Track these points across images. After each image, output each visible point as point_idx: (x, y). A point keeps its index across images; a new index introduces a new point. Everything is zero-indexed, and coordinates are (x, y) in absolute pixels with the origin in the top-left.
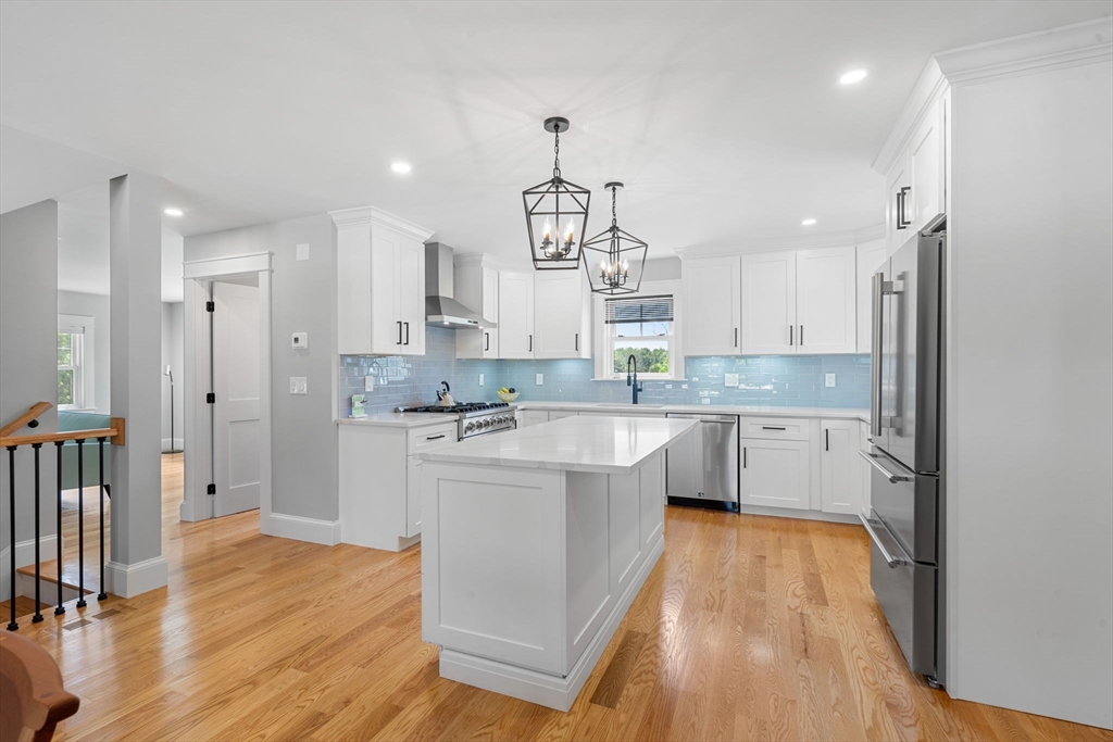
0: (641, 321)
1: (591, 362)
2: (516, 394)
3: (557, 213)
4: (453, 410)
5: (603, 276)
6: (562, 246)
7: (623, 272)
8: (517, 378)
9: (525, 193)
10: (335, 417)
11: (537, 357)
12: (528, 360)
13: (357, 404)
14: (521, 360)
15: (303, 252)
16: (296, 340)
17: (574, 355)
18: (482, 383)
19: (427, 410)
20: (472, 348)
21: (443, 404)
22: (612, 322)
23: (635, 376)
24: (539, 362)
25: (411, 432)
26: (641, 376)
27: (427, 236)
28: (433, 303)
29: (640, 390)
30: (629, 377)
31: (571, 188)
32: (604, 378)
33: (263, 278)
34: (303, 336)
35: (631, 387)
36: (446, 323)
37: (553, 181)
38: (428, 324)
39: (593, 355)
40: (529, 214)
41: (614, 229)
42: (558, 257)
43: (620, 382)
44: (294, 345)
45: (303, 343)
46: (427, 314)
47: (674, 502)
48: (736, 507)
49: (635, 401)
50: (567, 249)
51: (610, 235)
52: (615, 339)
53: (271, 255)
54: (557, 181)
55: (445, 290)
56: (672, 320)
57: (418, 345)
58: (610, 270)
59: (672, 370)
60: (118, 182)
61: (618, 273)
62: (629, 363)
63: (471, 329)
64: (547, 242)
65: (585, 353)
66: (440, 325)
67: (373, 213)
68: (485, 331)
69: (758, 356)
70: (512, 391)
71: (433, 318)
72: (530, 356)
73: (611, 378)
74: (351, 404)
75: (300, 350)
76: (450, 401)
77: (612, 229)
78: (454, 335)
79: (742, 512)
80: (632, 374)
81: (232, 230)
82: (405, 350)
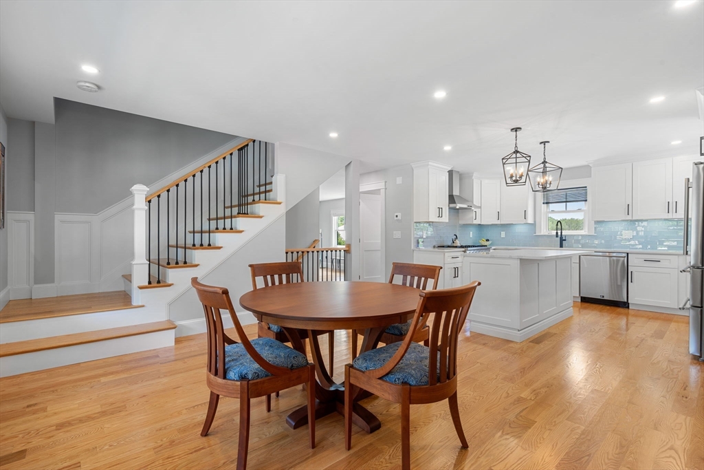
0: (566, 202)
1: (534, 225)
2: (490, 242)
3: (516, 163)
4: (462, 247)
5: (539, 184)
6: (518, 176)
7: (549, 182)
8: (489, 234)
9: (503, 159)
10: (412, 248)
11: (502, 223)
12: (496, 225)
13: (421, 243)
14: (492, 225)
15: (399, 180)
16: (397, 216)
17: (524, 221)
18: (471, 236)
19: (449, 247)
20: (469, 218)
21: (455, 245)
22: (546, 203)
23: (561, 233)
24: (503, 225)
25: (446, 254)
26: (564, 233)
27: (450, 169)
28: (452, 199)
29: (565, 240)
30: (557, 233)
31: (525, 156)
32: (542, 234)
33: (383, 191)
34: (399, 214)
35: (559, 239)
36: (457, 207)
37: (514, 152)
38: (450, 208)
39: (535, 221)
40: (504, 164)
41: (544, 162)
42: (516, 181)
43: (552, 236)
44: (395, 218)
45: (399, 217)
46: (449, 203)
47: (585, 300)
48: (625, 305)
49: (561, 246)
50: (521, 177)
51: (542, 165)
52: (550, 212)
53: (386, 182)
54: (516, 152)
55: (456, 192)
56: (586, 201)
57: (445, 218)
58: (542, 181)
59: (586, 229)
60: (348, 166)
61: (546, 183)
62: (557, 225)
63: (468, 209)
64: (512, 177)
65: (530, 220)
66: (455, 209)
67: (430, 163)
68: (475, 210)
69: (642, 221)
70: (487, 240)
71: (452, 205)
72: (498, 222)
73: (547, 234)
74: (418, 243)
75: (398, 220)
76: (458, 243)
77: (543, 163)
78: (458, 213)
79: (630, 308)
80: (559, 232)
81: (369, 173)
82: (440, 220)
